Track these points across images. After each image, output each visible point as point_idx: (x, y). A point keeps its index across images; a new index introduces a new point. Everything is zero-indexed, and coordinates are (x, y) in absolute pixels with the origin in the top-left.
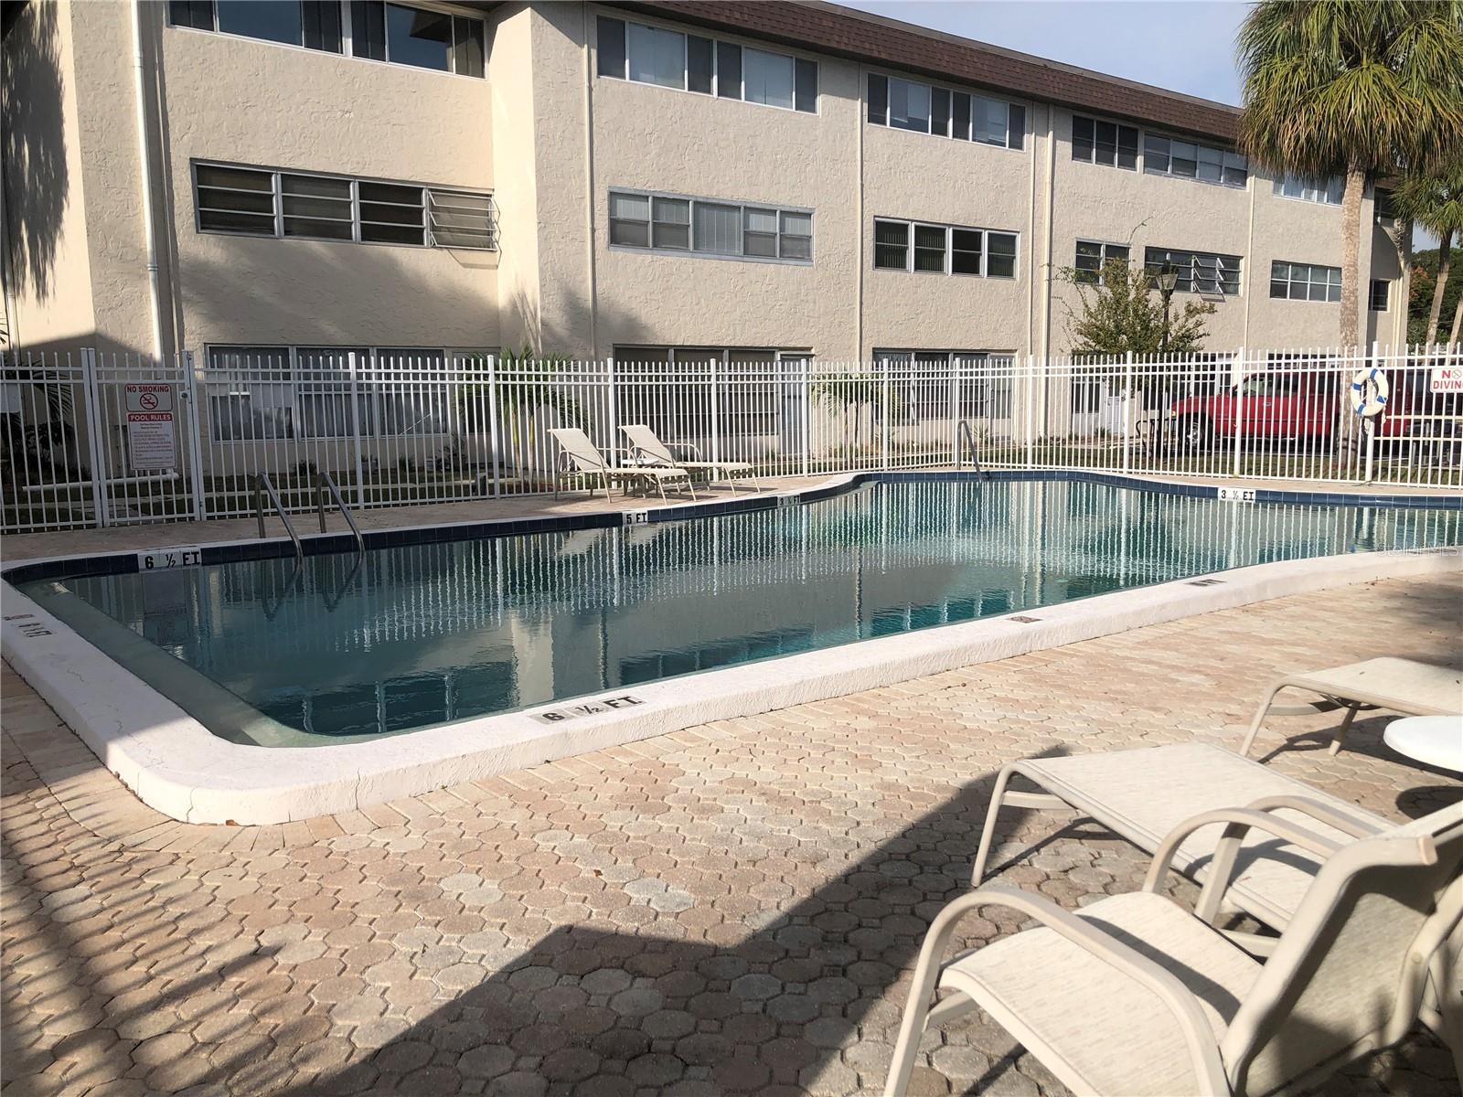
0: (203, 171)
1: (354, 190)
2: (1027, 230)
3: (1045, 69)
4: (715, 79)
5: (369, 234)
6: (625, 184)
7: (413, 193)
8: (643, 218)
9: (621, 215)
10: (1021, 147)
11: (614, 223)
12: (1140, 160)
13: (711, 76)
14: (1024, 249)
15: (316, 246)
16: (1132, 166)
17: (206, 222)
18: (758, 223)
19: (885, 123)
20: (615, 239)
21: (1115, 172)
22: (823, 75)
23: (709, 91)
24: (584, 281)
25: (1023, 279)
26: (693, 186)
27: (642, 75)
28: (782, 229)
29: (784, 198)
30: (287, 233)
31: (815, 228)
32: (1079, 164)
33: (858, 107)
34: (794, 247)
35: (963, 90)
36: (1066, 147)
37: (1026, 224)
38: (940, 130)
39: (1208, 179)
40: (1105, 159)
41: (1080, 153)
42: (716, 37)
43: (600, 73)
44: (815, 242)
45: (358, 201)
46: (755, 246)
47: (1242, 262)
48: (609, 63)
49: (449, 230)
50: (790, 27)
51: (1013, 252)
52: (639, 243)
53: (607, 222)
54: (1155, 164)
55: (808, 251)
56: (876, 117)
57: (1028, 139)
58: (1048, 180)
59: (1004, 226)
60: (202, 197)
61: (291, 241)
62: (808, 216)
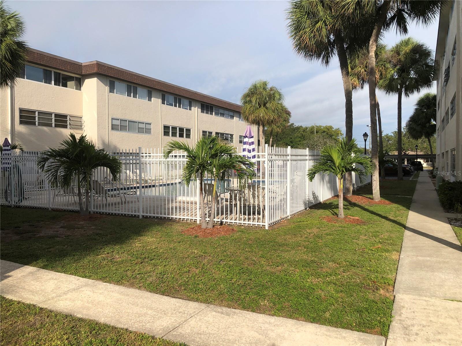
0: (21, 111)
1: (53, 116)
2: (193, 128)
3: (196, 94)
4: (132, 94)
5: (56, 126)
6: (115, 117)
7: (65, 116)
8: (118, 124)
9: (114, 123)
10: (191, 110)
11: (112, 125)
12: (214, 113)
13: (131, 93)
14: (192, 132)
15: (45, 128)
16: (212, 114)
17: (21, 122)
18: (141, 126)
19: (165, 104)
20: (112, 129)
21: (209, 115)
22: (153, 93)
23: (131, 97)
24: (107, 138)
25: (192, 139)
26: (128, 117)
27: (118, 93)
28: (145, 127)
29: (146, 120)
30: (39, 125)
31: (152, 126)
32: (202, 114)
33: (160, 101)
34: (148, 131)
35: (180, 98)
36: (200, 110)
37: (193, 127)
38: (175, 106)
39: (226, 117)
40: (207, 113)
41: (202, 112)
42: (132, 85)
43: (110, 92)
44: (152, 129)
45: (54, 118)
46: (140, 131)
47: (234, 136)
48: (112, 90)
49: (73, 125)
50: (147, 84)
51: (190, 133)
52: (117, 130)
53: (111, 125)
54: (217, 114)
55: (151, 132)
56: (163, 103)
57: (193, 108)
58: (197, 117)
59: (188, 127)
60: (21, 117)
61: (40, 127)
62: (151, 124)
